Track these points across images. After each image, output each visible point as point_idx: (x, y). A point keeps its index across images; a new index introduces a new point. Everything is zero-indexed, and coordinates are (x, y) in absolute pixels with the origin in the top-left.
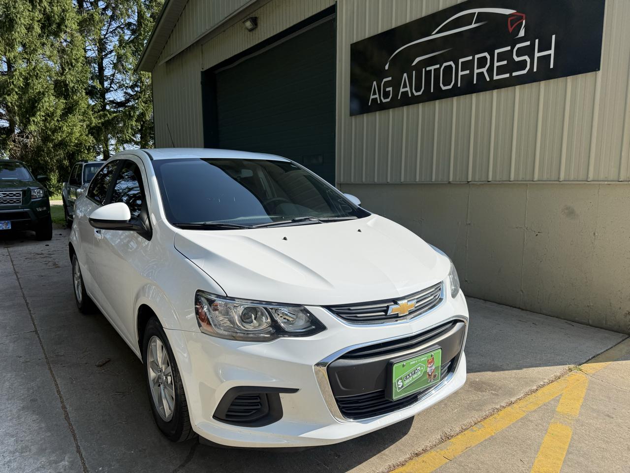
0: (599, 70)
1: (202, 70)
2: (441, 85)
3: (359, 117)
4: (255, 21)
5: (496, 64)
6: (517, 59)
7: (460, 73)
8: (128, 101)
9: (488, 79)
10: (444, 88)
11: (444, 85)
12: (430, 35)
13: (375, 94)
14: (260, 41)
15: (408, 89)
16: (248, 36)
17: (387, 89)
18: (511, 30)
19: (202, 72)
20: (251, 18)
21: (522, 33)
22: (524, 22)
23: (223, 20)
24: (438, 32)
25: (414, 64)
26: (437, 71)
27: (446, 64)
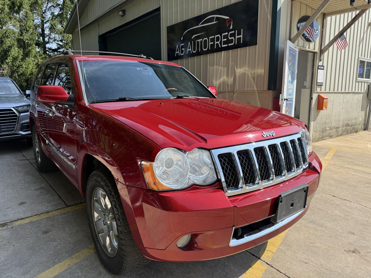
0: (257, 45)
1: (98, 35)
2: (203, 48)
4: (124, 12)
5: (223, 40)
6: (230, 38)
7: (210, 44)
8: (59, 48)
9: (220, 47)
11: (204, 49)
12: (198, 25)
13: (177, 51)
14: (127, 22)
15: (190, 49)
17: (182, 49)
18: (227, 25)
19: (98, 36)
20: (122, 10)
21: (231, 28)
22: (232, 22)
23: (109, 9)
24: (202, 24)
25: (192, 38)
26: (201, 42)
27: (204, 39)
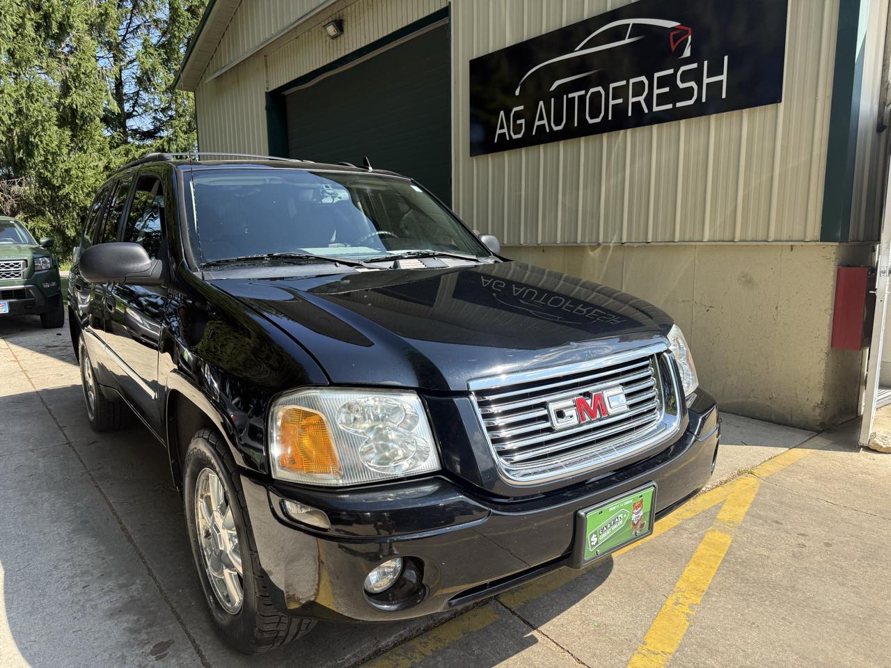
0: (781, 101)
1: (266, 90)
2: (588, 117)
3: (482, 158)
4: (340, 25)
5: (656, 92)
6: (681, 86)
7: (612, 102)
8: (157, 130)
9: (646, 111)
10: (591, 121)
11: (591, 118)
12: (573, 51)
13: (502, 127)
14: (347, 53)
15: (545, 122)
16: (331, 45)
17: (519, 122)
18: (673, 48)
19: (266, 93)
20: (336, 21)
21: (687, 53)
22: (690, 37)
23: (296, 22)
24: (583, 48)
25: (552, 89)
26: (582, 99)
27: (592, 90)
